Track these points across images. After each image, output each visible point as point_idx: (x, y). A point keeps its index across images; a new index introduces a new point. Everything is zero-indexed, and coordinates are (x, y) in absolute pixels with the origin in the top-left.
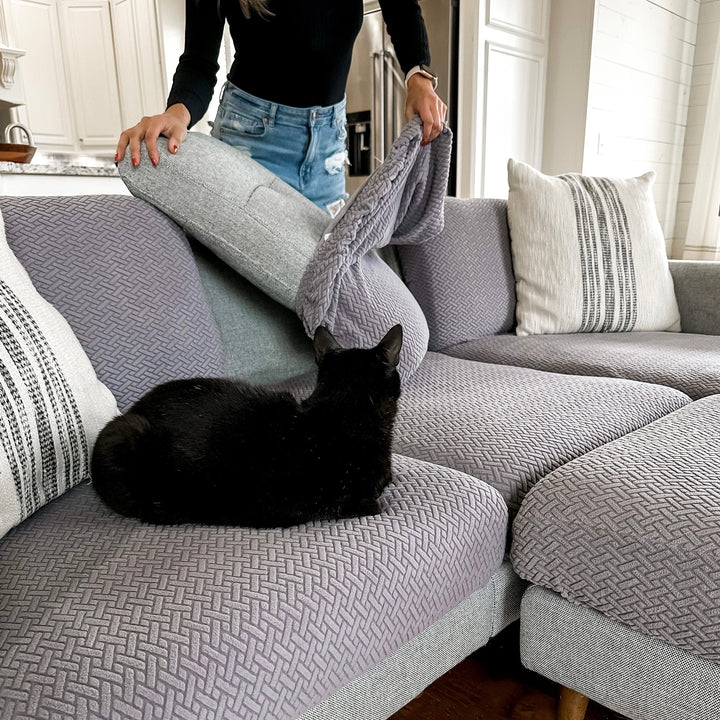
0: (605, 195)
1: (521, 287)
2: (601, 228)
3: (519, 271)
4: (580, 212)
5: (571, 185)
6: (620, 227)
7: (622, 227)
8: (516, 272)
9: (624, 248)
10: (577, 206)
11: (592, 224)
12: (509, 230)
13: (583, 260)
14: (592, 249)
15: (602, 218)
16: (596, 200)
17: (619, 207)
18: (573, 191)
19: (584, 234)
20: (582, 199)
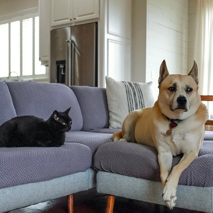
0: (136, 87)
1: (110, 114)
2: (134, 97)
3: (110, 109)
4: (128, 92)
5: (125, 84)
6: (140, 97)
7: (141, 97)
8: (109, 109)
9: (142, 103)
10: (126, 90)
11: (131, 96)
12: (106, 97)
13: (129, 106)
14: (132, 103)
15: (135, 94)
16: (133, 89)
17: (140, 91)
18: (126, 86)
19: (129, 98)
20: (128, 88)
